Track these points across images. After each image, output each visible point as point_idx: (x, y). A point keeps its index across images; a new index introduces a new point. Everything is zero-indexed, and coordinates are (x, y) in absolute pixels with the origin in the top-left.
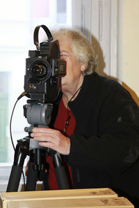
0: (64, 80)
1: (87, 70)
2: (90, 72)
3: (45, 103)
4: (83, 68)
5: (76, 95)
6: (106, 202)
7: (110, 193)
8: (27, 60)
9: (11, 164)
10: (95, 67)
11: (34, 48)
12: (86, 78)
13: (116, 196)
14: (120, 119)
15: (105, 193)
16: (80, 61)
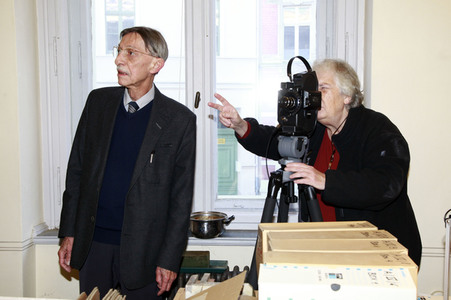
0: (321, 114)
1: (350, 104)
2: (355, 105)
3: (296, 135)
4: (347, 100)
5: (340, 129)
6: (366, 234)
7: (369, 226)
8: (281, 92)
9: (264, 196)
10: (361, 100)
11: (287, 80)
12: (352, 112)
13: (376, 229)
14: (383, 153)
15: (364, 226)
16: (342, 94)
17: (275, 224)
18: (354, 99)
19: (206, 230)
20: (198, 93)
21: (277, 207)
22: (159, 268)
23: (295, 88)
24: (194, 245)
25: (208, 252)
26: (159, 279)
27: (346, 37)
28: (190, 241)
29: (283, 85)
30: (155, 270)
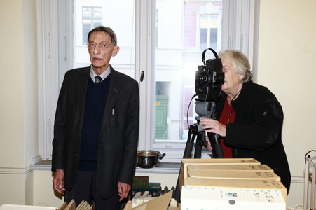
1: (244, 79)
3: (207, 100)
4: (241, 77)
5: (237, 97)
6: (253, 167)
7: (255, 162)
8: (197, 72)
9: (186, 140)
10: (251, 77)
11: (202, 64)
12: (244, 85)
13: (259, 163)
14: (265, 113)
15: (251, 162)
16: (238, 73)
17: (193, 159)
18: (246, 76)
19: (146, 162)
20: (143, 72)
21: (194, 148)
22: (119, 183)
23: (207, 69)
24: (139, 172)
25: (148, 177)
26: (120, 190)
27: (242, 36)
28: (137, 170)
29: (199, 67)
30: (117, 184)
